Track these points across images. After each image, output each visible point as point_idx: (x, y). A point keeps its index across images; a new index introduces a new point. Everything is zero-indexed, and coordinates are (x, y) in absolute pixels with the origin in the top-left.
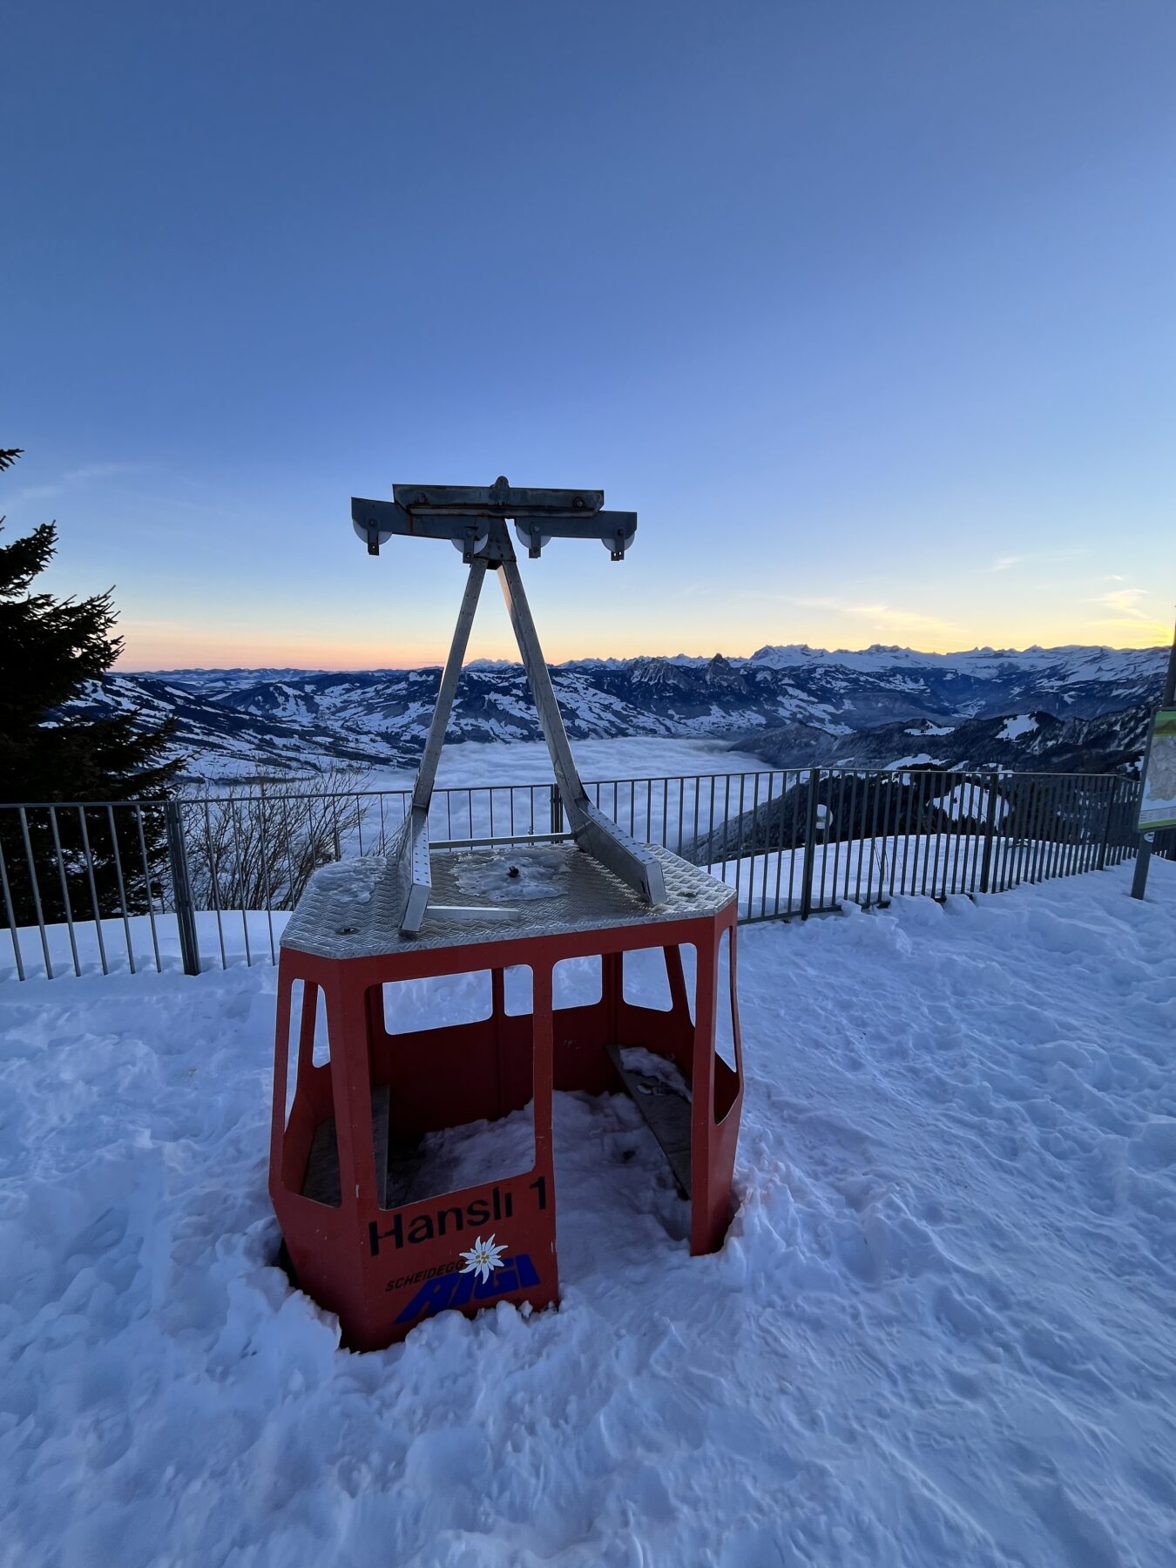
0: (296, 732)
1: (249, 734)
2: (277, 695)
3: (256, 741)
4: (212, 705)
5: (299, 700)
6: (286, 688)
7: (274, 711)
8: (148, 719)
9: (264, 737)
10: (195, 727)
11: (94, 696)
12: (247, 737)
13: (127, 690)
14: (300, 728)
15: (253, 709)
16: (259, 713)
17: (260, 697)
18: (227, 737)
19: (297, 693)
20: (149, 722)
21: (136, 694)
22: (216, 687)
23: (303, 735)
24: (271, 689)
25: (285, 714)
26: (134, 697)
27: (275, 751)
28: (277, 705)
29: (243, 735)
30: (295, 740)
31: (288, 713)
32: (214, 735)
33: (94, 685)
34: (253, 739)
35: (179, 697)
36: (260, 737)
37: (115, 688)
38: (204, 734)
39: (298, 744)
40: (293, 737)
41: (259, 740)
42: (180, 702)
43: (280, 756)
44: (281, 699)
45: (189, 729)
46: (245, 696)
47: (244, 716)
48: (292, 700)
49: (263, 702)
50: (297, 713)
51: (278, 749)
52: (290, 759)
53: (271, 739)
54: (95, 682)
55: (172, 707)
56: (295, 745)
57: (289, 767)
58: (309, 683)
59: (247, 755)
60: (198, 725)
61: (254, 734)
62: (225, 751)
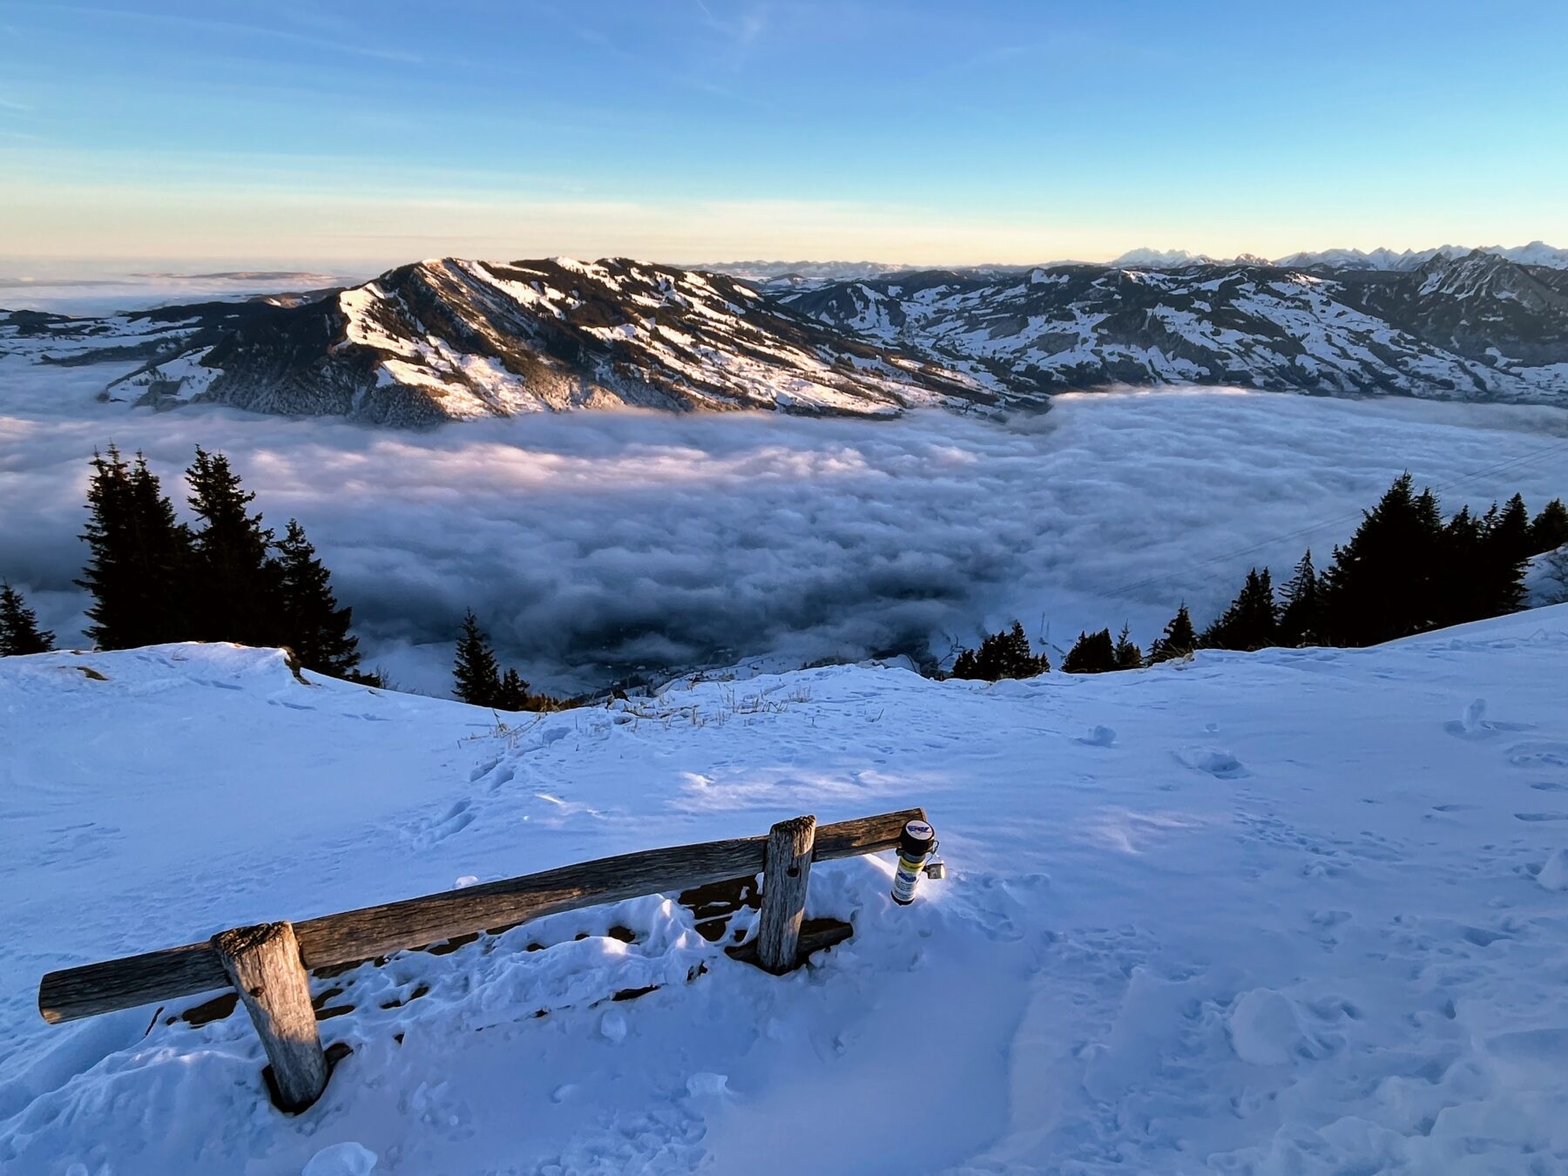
0: (878, 351)
1: (824, 351)
2: (854, 299)
3: (832, 361)
4: (782, 309)
5: (881, 307)
6: (866, 291)
7: (850, 321)
8: (719, 326)
9: (842, 355)
10: (766, 338)
11: (666, 294)
12: (822, 354)
13: (699, 288)
14: (883, 346)
15: (824, 317)
16: (832, 323)
17: (834, 302)
18: (800, 353)
19: (880, 297)
20: (720, 330)
21: (707, 294)
22: (780, 286)
23: (886, 354)
24: (849, 290)
25: (863, 326)
26: (705, 297)
27: (853, 376)
28: (852, 313)
29: (818, 352)
30: (878, 362)
31: (866, 325)
32: (786, 349)
33: (667, 281)
34: (828, 358)
35: (748, 298)
36: (836, 355)
37: (687, 286)
38: (776, 347)
39: (880, 367)
40: (875, 358)
41: (836, 359)
42: (750, 304)
43: (858, 382)
44: (859, 305)
45: (759, 339)
46: (816, 299)
47: (818, 327)
48: (872, 307)
49: (838, 308)
50: (877, 325)
51: (856, 373)
52: (870, 387)
53: (849, 359)
54: (669, 277)
55: (742, 311)
56: (877, 369)
57: (870, 398)
58: (894, 284)
59: (822, 379)
60: (770, 336)
61: (830, 352)
62: (798, 371)
